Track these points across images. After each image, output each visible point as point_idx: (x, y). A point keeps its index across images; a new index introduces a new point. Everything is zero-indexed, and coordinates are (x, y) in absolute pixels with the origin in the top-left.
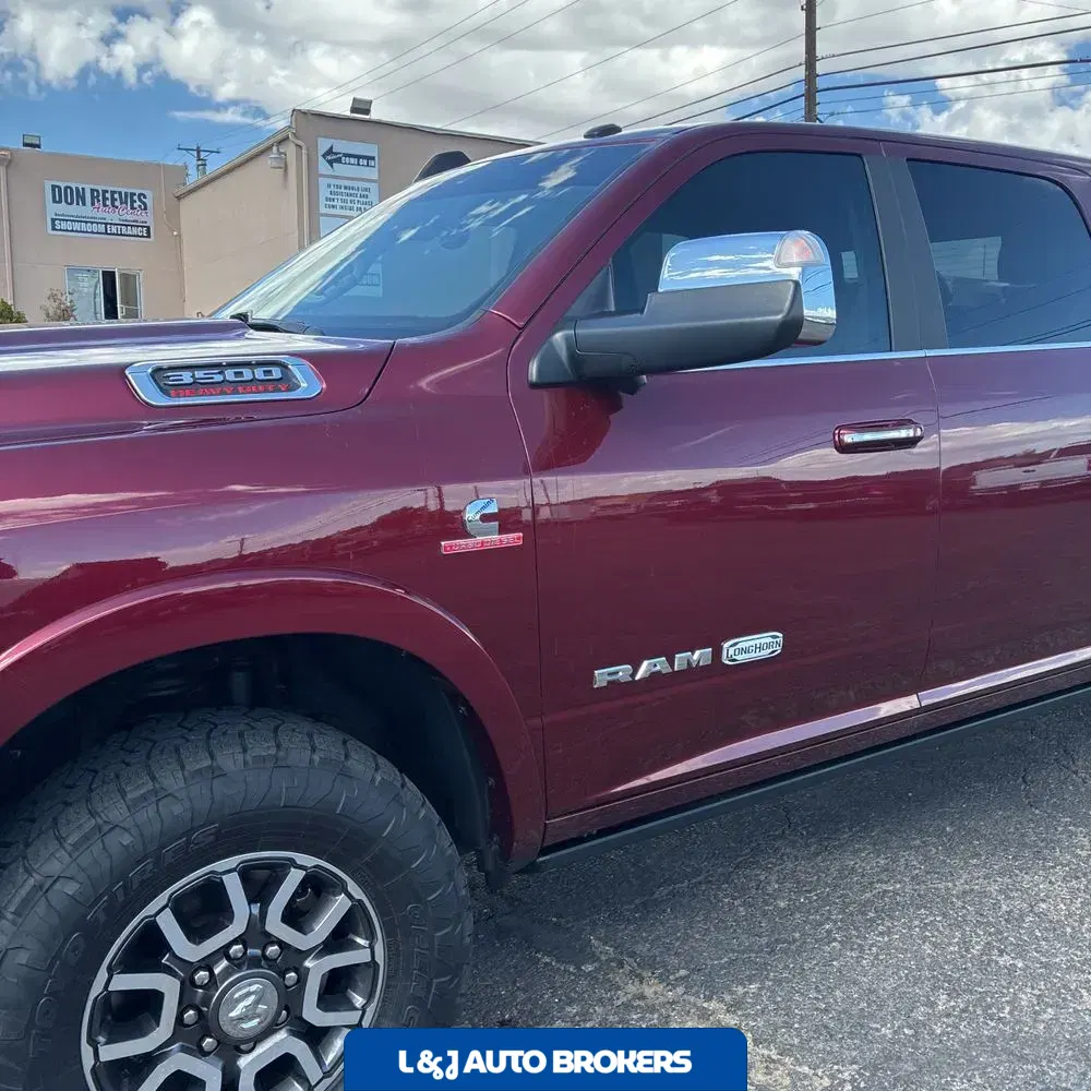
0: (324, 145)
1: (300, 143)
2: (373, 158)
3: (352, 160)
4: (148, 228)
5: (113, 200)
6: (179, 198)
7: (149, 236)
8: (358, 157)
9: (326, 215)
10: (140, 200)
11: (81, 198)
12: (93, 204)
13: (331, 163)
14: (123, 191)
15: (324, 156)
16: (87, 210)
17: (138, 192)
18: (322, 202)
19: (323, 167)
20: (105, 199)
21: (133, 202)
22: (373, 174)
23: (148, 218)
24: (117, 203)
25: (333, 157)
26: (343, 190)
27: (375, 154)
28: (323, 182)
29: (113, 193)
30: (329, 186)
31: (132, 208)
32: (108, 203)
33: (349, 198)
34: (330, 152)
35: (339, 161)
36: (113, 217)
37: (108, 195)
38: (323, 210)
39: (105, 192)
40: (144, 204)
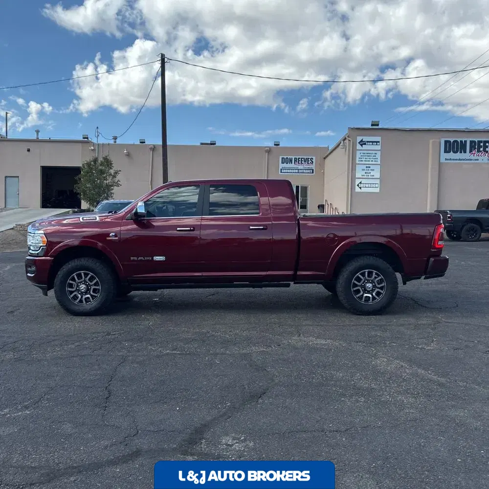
0: (359, 139)
1: (350, 139)
2: (379, 142)
3: (370, 143)
4: (313, 170)
5: (302, 161)
6: (325, 158)
7: (313, 173)
8: (373, 142)
9: (358, 164)
10: (311, 160)
11: (291, 161)
12: (295, 163)
13: (362, 145)
14: (305, 157)
15: (359, 143)
16: (292, 165)
17: (310, 157)
18: (357, 159)
19: (359, 147)
20: (299, 161)
21: (308, 161)
22: (378, 147)
23: (313, 166)
24: (303, 162)
25: (362, 143)
26: (366, 154)
27: (380, 141)
28: (358, 153)
29: (302, 158)
30: (361, 153)
31: (308, 163)
32: (300, 162)
33: (368, 157)
34: (362, 141)
35: (365, 144)
36: (300, 167)
37: (300, 160)
38: (357, 162)
39: (299, 158)
40: (312, 162)
